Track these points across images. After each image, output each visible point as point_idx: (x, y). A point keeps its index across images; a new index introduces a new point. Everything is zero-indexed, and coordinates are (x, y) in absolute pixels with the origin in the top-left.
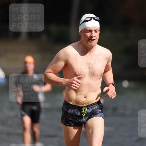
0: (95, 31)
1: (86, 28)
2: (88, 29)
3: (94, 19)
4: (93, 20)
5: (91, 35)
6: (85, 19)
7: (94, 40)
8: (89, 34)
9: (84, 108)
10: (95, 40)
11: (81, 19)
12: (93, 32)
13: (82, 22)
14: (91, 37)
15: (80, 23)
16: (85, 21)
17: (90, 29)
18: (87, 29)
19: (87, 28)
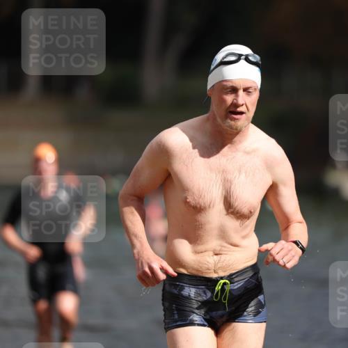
0: (246, 90)
1: (223, 81)
2: (229, 84)
3: (247, 59)
4: (243, 62)
5: (235, 101)
6: (224, 58)
7: (242, 113)
8: (229, 99)
9: (222, 281)
10: (244, 115)
11: (216, 57)
12: (241, 93)
13: (215, 65)
14: (235, 105)
15: (212, 67)
16: (224, 63)
17: (234, 85)
18: (225, 83)
19: (226, 81)
